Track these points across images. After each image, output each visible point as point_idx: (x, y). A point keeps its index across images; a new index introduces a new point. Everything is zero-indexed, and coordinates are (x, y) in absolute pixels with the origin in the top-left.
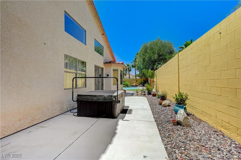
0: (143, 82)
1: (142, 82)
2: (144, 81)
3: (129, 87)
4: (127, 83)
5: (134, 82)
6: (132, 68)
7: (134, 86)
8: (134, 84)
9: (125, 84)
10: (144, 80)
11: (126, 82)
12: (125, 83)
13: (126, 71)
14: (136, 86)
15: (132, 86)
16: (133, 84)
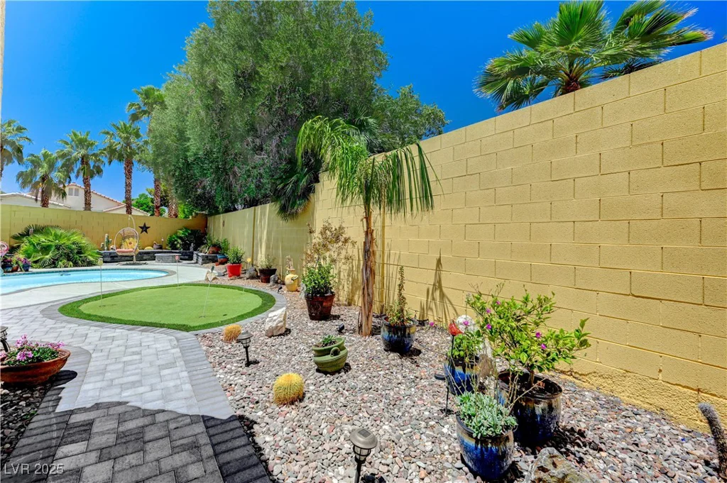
0: (181, 238)
1: (176, 233)
2: (186, 228)
3: (90, 264)
4: (75, 238)
5: (129, 237)
6: (110, 162)
7: (127, 259)
8: (130, 247)
9: (58, 248)
10: (186, 223)
11: (59, 232)
12: (56, 237)
13: (68, 172)
14: (143, 257)
15: (113, 258)
16: (120, 246)
